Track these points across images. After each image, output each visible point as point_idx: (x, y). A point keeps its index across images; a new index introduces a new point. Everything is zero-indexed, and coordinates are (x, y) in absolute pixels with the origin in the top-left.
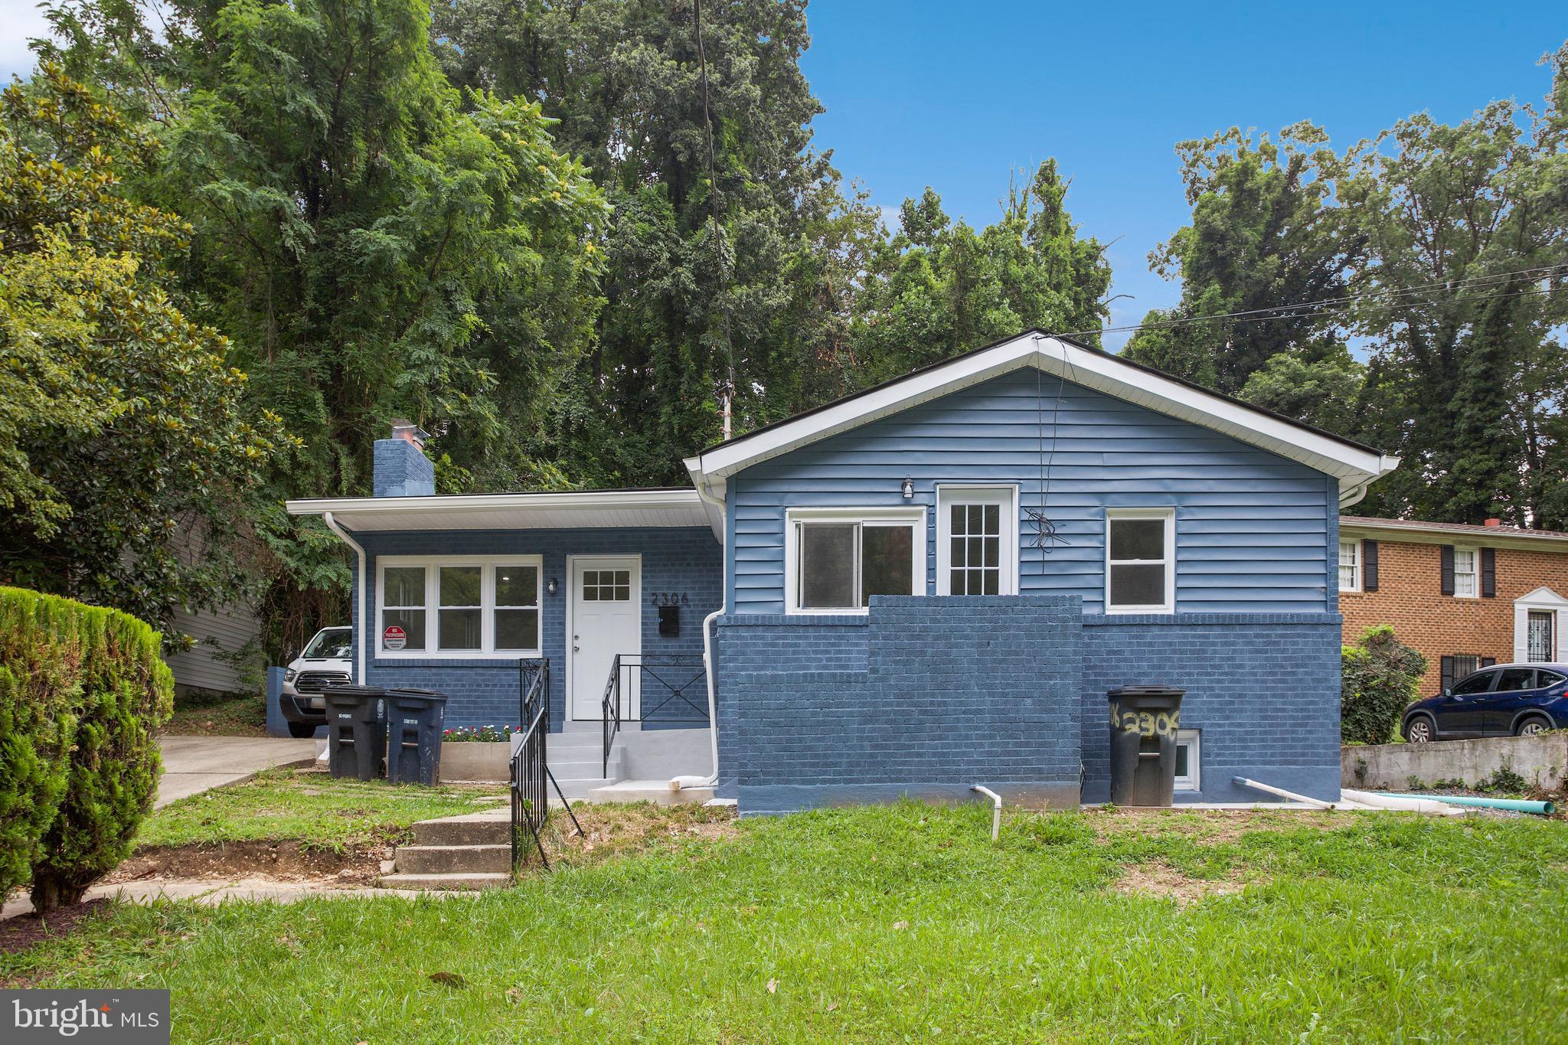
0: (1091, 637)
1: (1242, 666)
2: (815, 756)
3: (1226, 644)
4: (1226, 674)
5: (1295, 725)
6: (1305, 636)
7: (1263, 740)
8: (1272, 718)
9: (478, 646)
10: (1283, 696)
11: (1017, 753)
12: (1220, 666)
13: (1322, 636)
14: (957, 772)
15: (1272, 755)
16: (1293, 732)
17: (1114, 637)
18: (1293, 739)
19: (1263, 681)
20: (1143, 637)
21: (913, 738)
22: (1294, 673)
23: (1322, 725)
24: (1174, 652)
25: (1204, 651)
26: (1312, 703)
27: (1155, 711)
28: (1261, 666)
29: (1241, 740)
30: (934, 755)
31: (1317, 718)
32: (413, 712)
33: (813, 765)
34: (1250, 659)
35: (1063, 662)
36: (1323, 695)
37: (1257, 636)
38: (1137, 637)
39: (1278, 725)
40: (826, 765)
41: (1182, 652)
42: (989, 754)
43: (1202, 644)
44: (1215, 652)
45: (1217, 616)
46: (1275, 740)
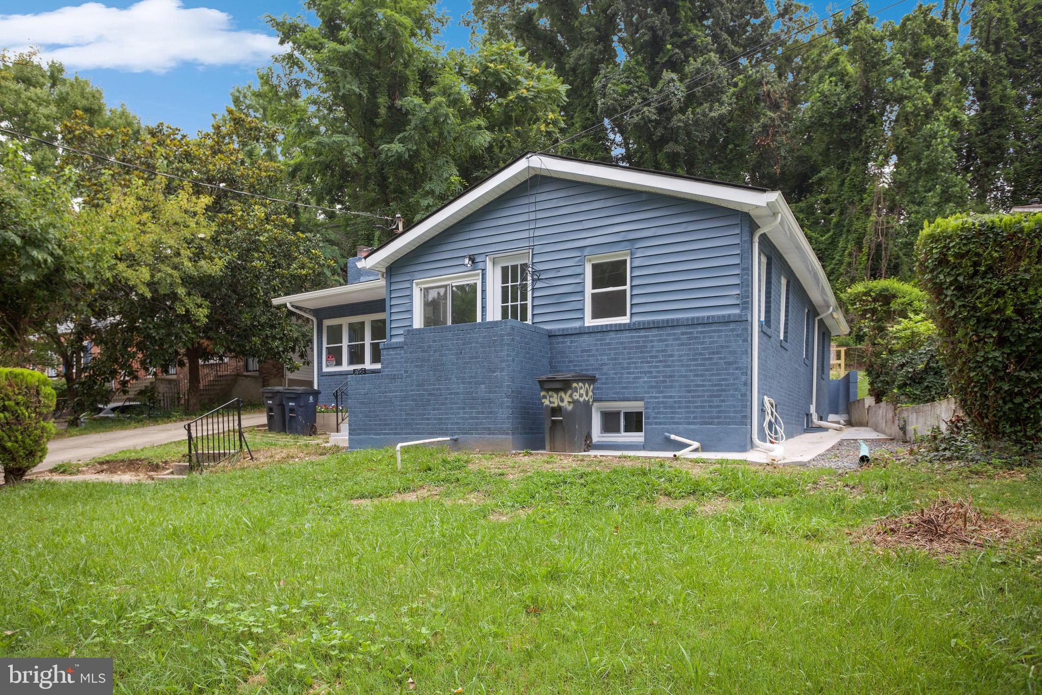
0: (572, 342)
1: (672, 356)
2: (380, 420)
3: (660, 341)
4: (661, 361)
5: (712, 396)
6: (719, 331)
7: (688, 407)
8: (694, 391)
9: (363, 363)
10: (702, 375)
11: (477, 418)
12: (656, 357)
13: (732, 330)
14: (447, 429)
15: (695, 418)
16: (710, 401)
17: (586, 340)
18: (710, 407)
19: (687, 366)
20: (605, 339)
21: (424, 410)
22: (710, 359)
23: (733, 396)
24: (625, 348)
25: (645, 347)
26: (724, 380)
27: (557, 391)
28: (688, 355)
29: (672, 407)
30: (435, 419)
31: (729, 390)
32: (292, 399)
33: (380, 425)
34: (678, 350)
35: (501, 362)
36: (733, 373)
37: (683, 334)
38: (601, 340)
39: (699, 396)
40: (385, 425)
41: (631, 348)
42: (462, 418)
43: (644, 342)
44: (653, 347)
45: (653, 322)
46: (696, 407)
